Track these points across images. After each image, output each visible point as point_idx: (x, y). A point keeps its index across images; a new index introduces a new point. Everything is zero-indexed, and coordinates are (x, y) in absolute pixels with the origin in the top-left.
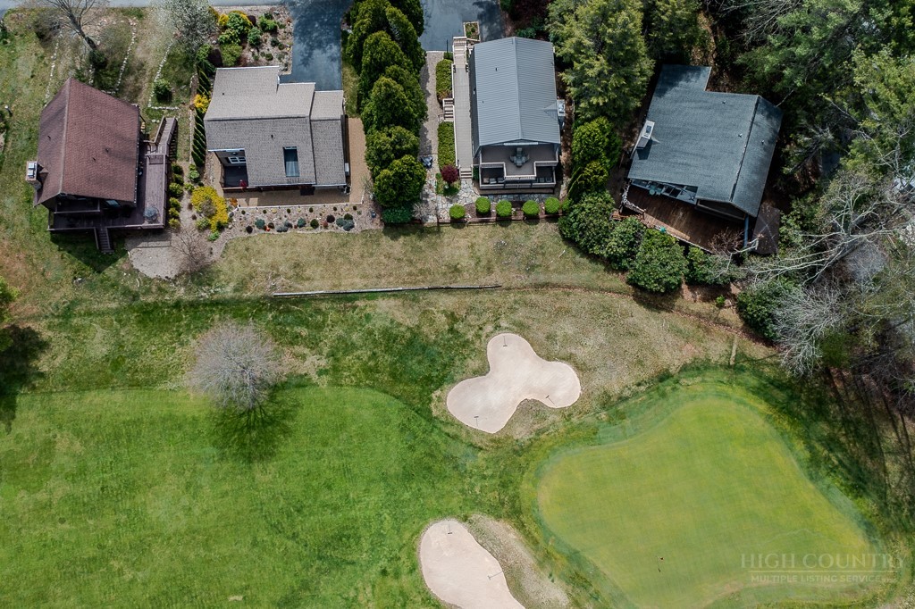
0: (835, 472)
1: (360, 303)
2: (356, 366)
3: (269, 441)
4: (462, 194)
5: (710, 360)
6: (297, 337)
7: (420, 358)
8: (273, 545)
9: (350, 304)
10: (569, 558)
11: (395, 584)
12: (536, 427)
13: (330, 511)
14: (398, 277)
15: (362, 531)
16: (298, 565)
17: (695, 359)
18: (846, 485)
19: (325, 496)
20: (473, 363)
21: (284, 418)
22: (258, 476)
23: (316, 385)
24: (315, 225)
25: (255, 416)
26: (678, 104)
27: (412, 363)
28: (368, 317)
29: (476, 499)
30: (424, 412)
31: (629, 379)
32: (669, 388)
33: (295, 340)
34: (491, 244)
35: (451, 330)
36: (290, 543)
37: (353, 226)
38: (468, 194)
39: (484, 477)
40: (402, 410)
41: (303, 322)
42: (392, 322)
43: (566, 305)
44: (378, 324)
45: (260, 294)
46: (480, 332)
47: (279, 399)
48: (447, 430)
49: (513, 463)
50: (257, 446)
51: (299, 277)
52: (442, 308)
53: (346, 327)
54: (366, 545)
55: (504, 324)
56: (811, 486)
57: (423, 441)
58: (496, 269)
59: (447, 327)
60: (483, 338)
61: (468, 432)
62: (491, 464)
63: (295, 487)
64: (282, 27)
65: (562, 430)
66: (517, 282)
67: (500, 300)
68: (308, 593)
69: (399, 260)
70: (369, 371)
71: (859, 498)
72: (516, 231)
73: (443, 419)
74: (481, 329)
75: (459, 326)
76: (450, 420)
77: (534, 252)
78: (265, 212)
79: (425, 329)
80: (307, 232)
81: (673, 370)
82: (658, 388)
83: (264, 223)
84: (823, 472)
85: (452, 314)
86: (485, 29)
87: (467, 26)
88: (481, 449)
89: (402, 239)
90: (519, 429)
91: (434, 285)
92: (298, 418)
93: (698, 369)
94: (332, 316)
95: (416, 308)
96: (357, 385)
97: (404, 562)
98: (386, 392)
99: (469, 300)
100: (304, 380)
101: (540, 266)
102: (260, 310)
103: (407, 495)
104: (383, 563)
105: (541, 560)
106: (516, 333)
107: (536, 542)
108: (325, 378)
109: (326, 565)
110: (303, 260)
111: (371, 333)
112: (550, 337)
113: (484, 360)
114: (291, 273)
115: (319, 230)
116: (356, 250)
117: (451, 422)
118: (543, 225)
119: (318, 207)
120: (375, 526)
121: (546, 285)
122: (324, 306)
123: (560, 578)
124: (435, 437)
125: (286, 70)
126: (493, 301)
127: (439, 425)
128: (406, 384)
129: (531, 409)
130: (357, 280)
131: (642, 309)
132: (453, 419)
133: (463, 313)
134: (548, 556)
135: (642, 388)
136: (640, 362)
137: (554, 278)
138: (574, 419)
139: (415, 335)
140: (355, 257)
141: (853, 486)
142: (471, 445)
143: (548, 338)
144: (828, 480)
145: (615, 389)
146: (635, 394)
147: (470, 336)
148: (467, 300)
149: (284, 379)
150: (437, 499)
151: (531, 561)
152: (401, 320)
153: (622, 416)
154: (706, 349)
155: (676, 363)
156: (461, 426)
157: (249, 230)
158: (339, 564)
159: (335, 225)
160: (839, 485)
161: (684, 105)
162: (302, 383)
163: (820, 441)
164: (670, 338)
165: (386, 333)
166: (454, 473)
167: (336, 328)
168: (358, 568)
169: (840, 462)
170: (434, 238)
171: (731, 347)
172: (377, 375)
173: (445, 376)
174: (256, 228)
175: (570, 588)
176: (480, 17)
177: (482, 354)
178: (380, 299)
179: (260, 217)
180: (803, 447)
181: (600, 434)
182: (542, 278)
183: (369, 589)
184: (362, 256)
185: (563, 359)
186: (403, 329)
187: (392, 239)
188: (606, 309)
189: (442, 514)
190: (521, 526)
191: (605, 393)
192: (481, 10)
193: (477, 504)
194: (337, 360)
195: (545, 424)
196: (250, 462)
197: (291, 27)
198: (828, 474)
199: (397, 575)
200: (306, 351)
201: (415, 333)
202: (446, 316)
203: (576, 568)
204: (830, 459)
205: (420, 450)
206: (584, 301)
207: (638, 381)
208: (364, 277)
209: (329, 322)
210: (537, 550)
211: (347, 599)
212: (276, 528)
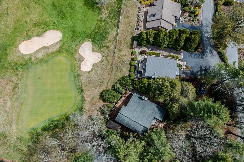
0: (49, 125)
1: (116, 28)
2: (101, 25)
3: (88, 6)
4: (140, 56)
5: (84, 104)
6: (111, 14)
7: (100, 38)
8: (66, 3)
9: (116, 26)
10: (47, 60)
11: (52, 25)
12: (77, 59)
13: (70, 15)
14: (121, 37)
15: (64, 20)
16: (60, 7)
17: (85, 100)
18: (45, 126)
19: (73, 14)
20: (95, 49)
21: (92, 9)
22: (81, 2)
23: (99, 16)
24: (138, 22)
25: (94, 4)
26: (153, 110)
27: (99, 36)
28: (112, 29)
29: (65, 44)
30: (87, 37)
31: (83, 82)
32: (79, 91)
33: (110, 14)
34: (125, 60)
35: (105, 46)
36: (65, 6)
37: (136, 30)
38: (140, 57)
39: (69, 46)
40: (89, 33)
41: (114, 16)
42: (110, 34)
43: (106, 73)
44: (110, 31)
45: (122, 8)
46: (103, 52)
47: (97, 9)
48: (82, 41)
49: (71, 53)
50: (87, 3)
51: (125, 17)
52: (111, 45)
53: (111, 24)
54: (61, 21)
55: (104, 58)
56: (47, 118)
57: (81, 36)
58: (119, 60)
59: (106, 45)
60: (101, 52)
61: (80, 45)
62: (72, 49)
63: (77, 9)
64: (194, 23)
65: (75, 65)
66: (114, 63)
67: (110, 58)
68: (54, 8)
69: (125, 38)
70: (99, 28)
71: (41, 129)
72: (128, 66)
73: (84, 40)
74: (104, 52)
75: (105, 48)
76: (84, 42)
77: (121, 69)
78: (143, 12)
79: (106, 41)
80: (136, 20)
81: (83, 93)
82: (79, 88)
83: (140, 11)
84: (50, 122)
85: (109, 47)
86: (189, 72)
87: (190, 67)
88: (76, 47)
89: (131, 40)
90: (78, 56)
91: (117, 45)
92: (92, 12)
93: (83, 100)
94: (114, 22)
95: (112, 40)
96: (96, 25)
97: (55, 27)
98: (94, 30)
99: (112, 52)
100: (100, 14)
101: (117, 70)
102: (119, 8)
103: (69, 30)
104: (56, 23)
105: (48, 54)
106: (101, 60)
107: (52, 54)
108: (100, 18)
109: (59, 12)
110: (129, 18)
111: (108, 29)
112: (98, 67)
113: (96, 52)
114: (126, 15)
115: (136, 23)
116: (130, 30)
117: (83, 42)
118: (128, 73)
119: (142, 23)
120: (64, 23)
121: (112, 70)
122: (117, 21)
123: (43, 57)
124: (81, 38)
125: (181, 22)
126: (110, 57)
127: (83, 39)
128: (94, 34)
129: (82, 59)
130: (122, 28)
131: (101, 91)
132: (84, 43)
133: (109, 49)
134: (49, 56)
135: (80, 85)
136: (87, 86)
137: (113, 72)
138: (77, 68)
139: (105, 38)
140: (128, 29)
141: (44, 128)
142: (77, 45)
143: (98, 66)
144: (47, 123)
145: (81, 78)
146: (79, 83)
147: (102, 49)
148: (112, 51)
149: (101, 10)
150: (67, 36)
151: (48, 52)
152: (110, 36)
153: (75, 78)
154: (87, 104)
155: (85, 95)
156: (82, 44)
157: (139, 8)
158: (59, 15)
159: (137, 26)
160: (46, 125)
161: (152, 111)
162: (99, 14)
163: (57, 124)
164: (92, 96)
165: (108, 32)
166: (72, 41)
167: (111, 22)
168: (57, 18)
169: (51, 127)
170: (130, 47)
171: (87, 111)
172: (98, 29)
173: (94, 42)
174: (139, 9)
175: (40, 59)
176: (193, 71)
177: (97, 51)
178: (116, 33)
179: (142, 11)
180: (57, 119)
181: (72, 73)
182: (114, 69)
183: (52, 20)
184: (128, 31)
185: (92, 69)
186: (108, 36)
187: (131, 38)
188: (103, 82)
189: (63, 36)
190: (56, 52)
191: (81, 75)
192: (195, 72)
193: (64, 44)
194: (103, 21)
195: (77, 61)
196: (84, 1)
197: (194, 25)
198: (49, 123)
199: (53, 25)
200: (107, 16)
201: (106, 38)
202: (109, 46)
203: (44, 61)
204: (52, 124)
205: (79, 35)
206: (106, 78)
207: (82, 84)
208: (122, 30)
209: (113, 21)
210: (50, 54)
211: (51, 15)
212: (69, 4)
